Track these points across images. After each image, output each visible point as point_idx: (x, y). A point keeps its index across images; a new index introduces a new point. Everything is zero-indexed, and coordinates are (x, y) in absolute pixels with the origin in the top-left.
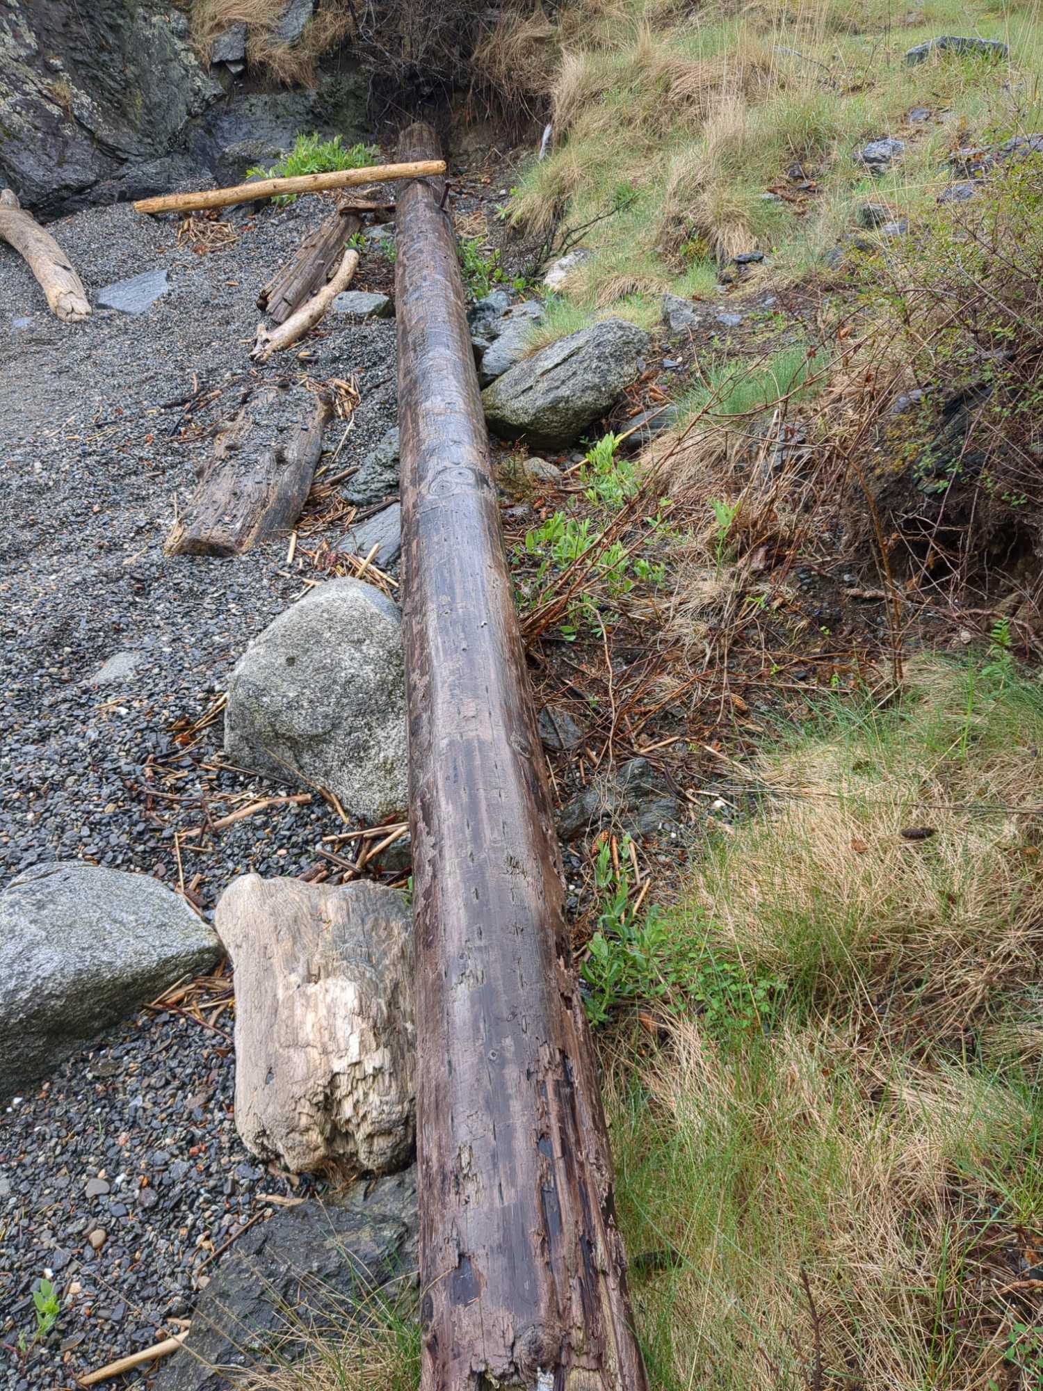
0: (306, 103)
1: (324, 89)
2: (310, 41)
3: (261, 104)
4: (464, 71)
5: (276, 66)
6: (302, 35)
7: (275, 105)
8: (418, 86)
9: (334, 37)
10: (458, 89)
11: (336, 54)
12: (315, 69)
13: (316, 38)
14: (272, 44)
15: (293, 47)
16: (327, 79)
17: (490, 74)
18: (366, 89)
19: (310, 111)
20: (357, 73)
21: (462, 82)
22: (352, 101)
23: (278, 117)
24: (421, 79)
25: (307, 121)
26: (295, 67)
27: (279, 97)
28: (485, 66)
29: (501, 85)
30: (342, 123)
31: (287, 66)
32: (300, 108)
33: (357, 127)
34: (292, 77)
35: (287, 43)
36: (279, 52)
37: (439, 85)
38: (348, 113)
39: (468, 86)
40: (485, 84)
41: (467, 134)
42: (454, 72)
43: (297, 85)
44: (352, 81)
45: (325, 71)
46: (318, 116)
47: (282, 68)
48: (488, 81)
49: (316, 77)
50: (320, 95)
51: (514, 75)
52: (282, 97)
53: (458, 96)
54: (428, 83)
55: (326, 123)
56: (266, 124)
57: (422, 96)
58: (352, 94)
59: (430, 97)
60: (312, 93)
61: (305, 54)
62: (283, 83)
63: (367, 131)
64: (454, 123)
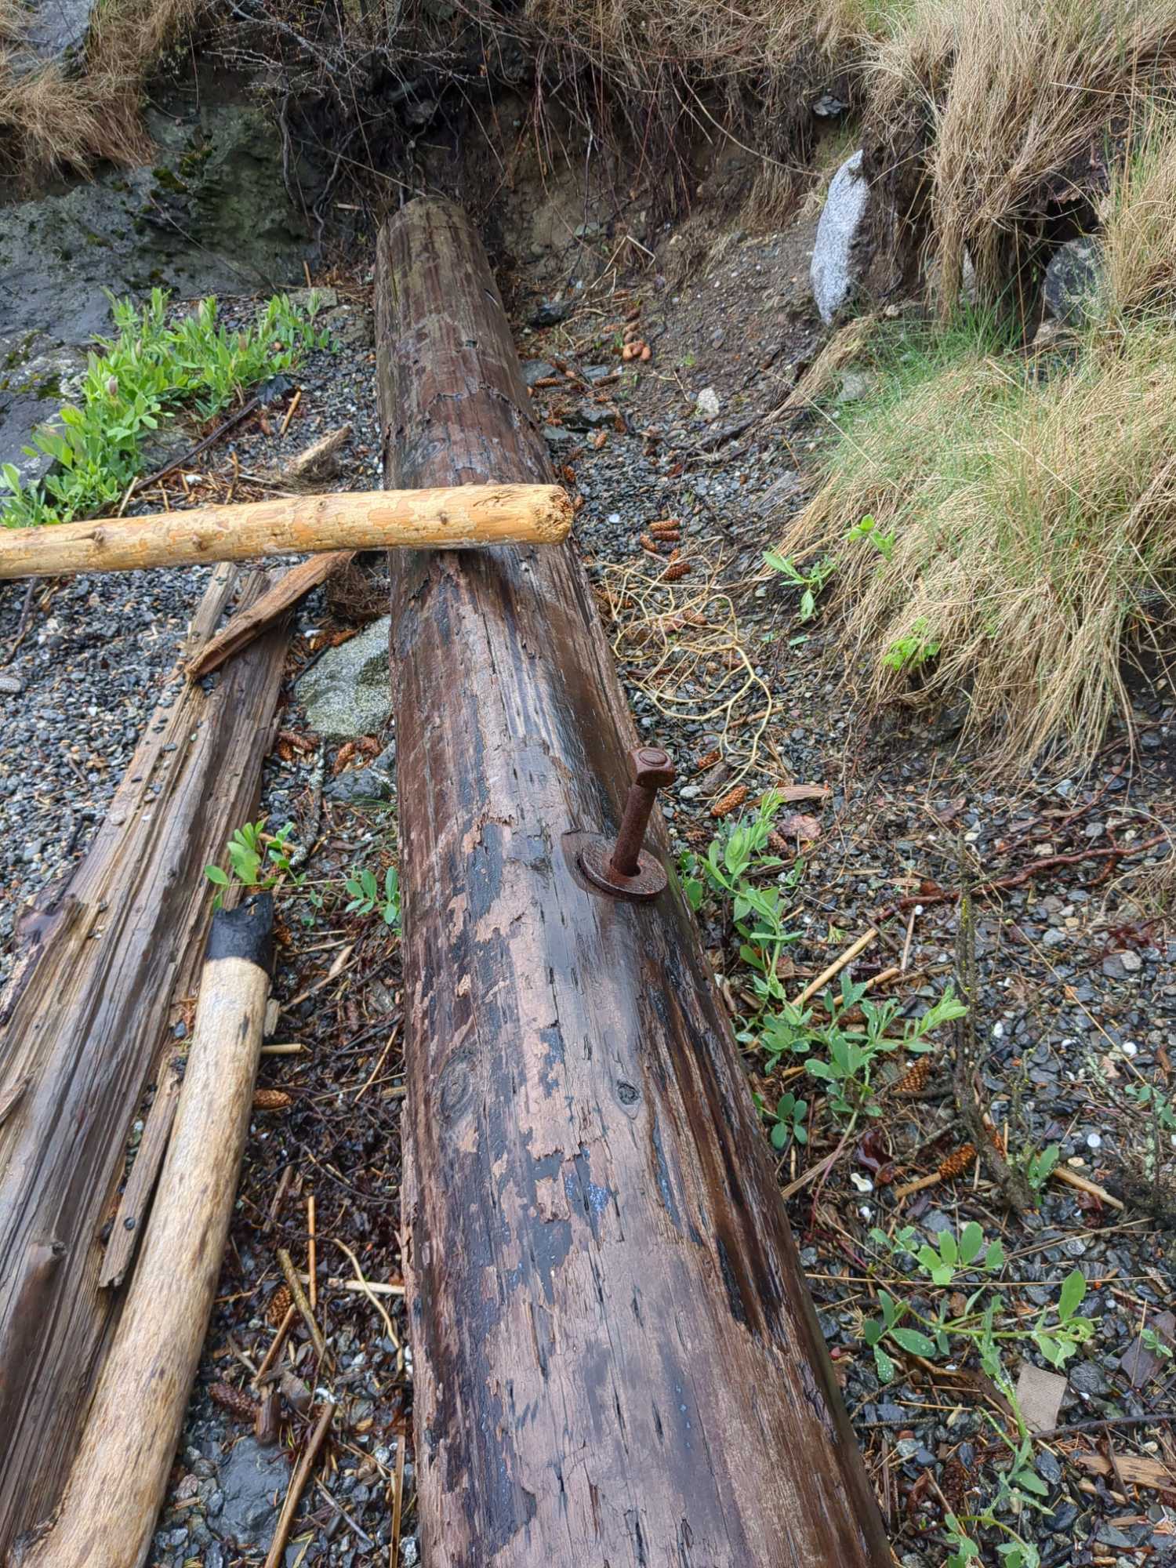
0: (132, 204)
1: (171, 159)
2: (113, 48)
3: (19, 231)
4: (512, 45)
5: (37, 129)
6: (90, 36)
7: (56, 224)
8: (400, 106)
9: (170, 26)
10: (502, 92)
11: (184, 66)
12: (142, 114)
13: (127, 36)
14: (19, 74)
15: (74, 72)
16: (175, 132)
17: (585, 39)
18: (276, 137)
19: (146, 222)
20: (246, 101)
21: (511, 75)
22: (247, 175)
23: (67, 256)
24: (406, 87)
25: (143, 251)
26: (85, 122)
27: (63, 203)
28: (565, 22)
29: (617, 65)
30: (232, 232)
31: (64, 124)
32: (117, 220)
33: (269, 235)
34: (85, 146)
35: (56, 64)
36: (37, 93)
37: (452, 92)
38: (242, 207)
39: (529, 83)
40: (574, 69)
41: (542, 201)
42: (487, 52)
43: (103, 165)
44: (236, 125)
45: (166, 112)
46: (165, 232)
47: (53, 130)
48: (582, 58)
49: (149, 134)
50: (163, 177)
51: (650, 29)
52: (72, 202)
53: (505, 112)
54: (422, 94)
55: (194, 242)
56: (42, 278)
57: (417, 128)
58: (242, 156)
59: (435, 129)
60: (143, 176)
61: (108, 82)
62: (67, 167)
63: (297, 238)
64: (506, 180)
